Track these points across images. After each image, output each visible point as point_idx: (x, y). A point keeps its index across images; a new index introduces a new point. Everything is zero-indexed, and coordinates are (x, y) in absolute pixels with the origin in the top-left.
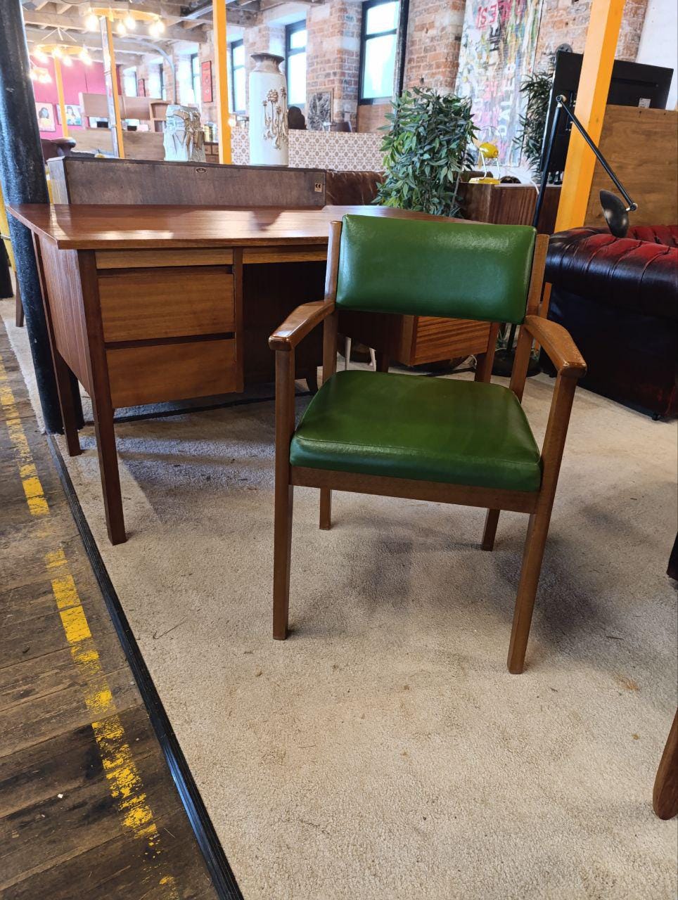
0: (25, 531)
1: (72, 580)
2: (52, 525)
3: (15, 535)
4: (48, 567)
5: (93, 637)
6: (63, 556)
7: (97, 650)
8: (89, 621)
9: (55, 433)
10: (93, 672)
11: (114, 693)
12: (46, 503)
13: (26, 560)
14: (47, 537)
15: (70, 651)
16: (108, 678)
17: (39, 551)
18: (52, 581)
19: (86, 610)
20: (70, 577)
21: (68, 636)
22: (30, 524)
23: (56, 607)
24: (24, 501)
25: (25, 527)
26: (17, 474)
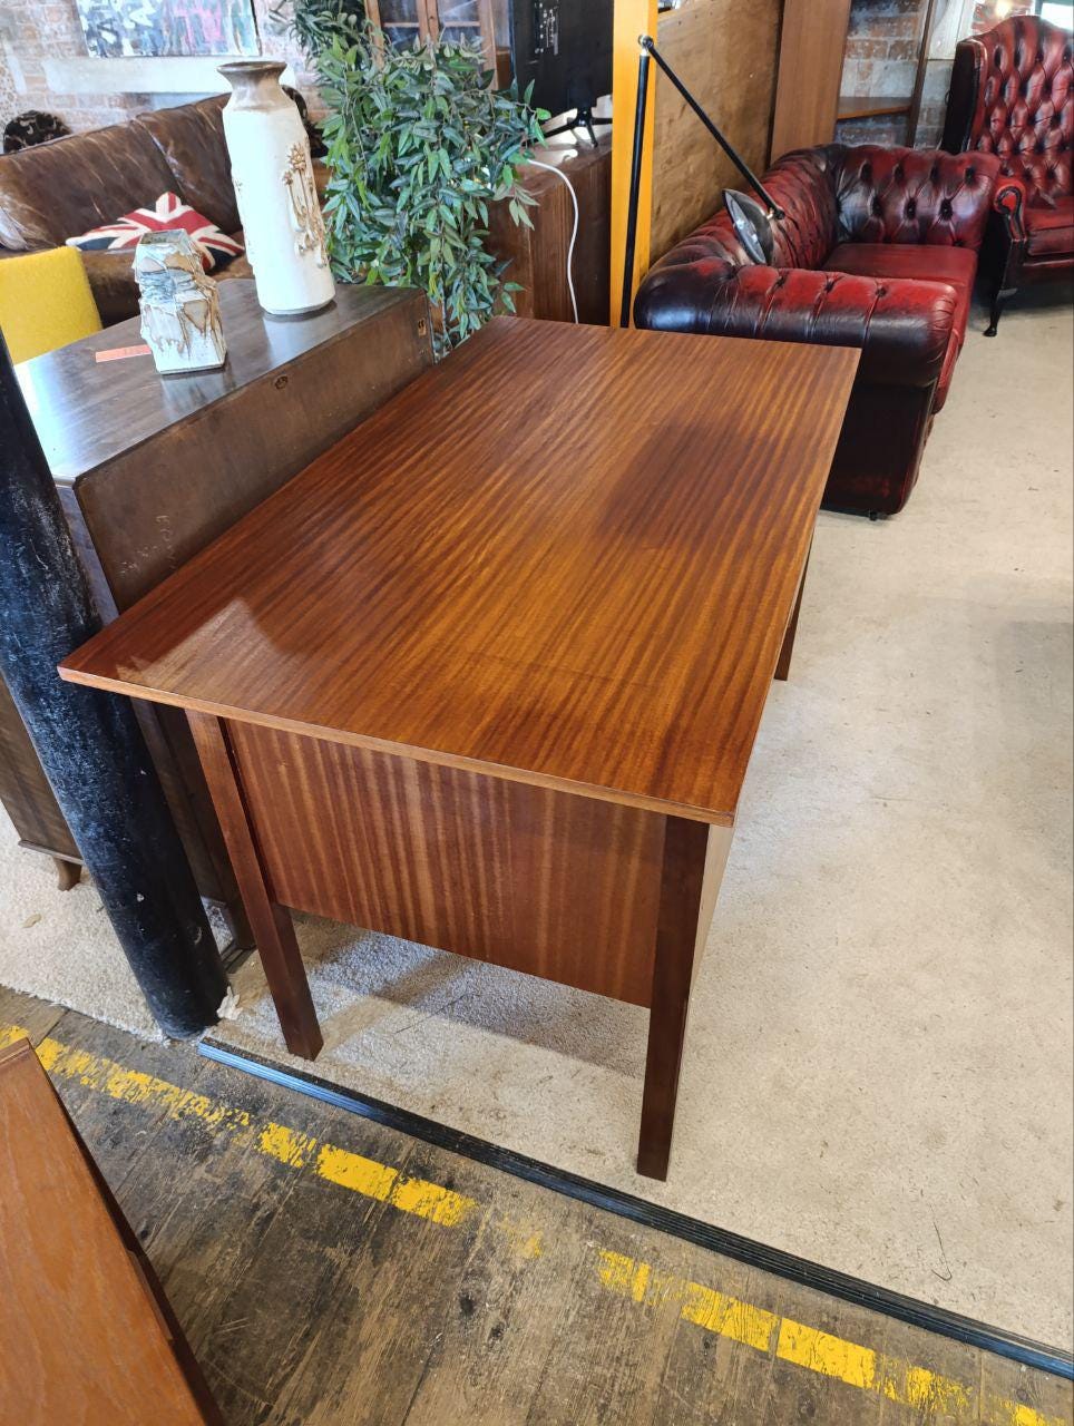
0: (492, 1266)
1: (704, 1289)
2: (515, 1219)
3: (495, 1286)
4: (638, 1297)
5: (878, 1350)
6: (625, 1261)
7: (914, 1364)
8: (832, 1332)
9: (202, 1030)
10: (962, 1400)
11: (1027, 1402)
12: (433, 1187)
13: (589, 1316)
14: (542, 1246)
15: (888, 1399)
16: (988, 1388)
17: (581, 1285)
18: (684, 1315)
19: (799, 1319)
20: (695, 1287)
21: (848, 1379)
22: (479, 1244)
23: (763, 1355)
24: (393, 1212)
25: (480, 1257)
26: (281, 1169)
